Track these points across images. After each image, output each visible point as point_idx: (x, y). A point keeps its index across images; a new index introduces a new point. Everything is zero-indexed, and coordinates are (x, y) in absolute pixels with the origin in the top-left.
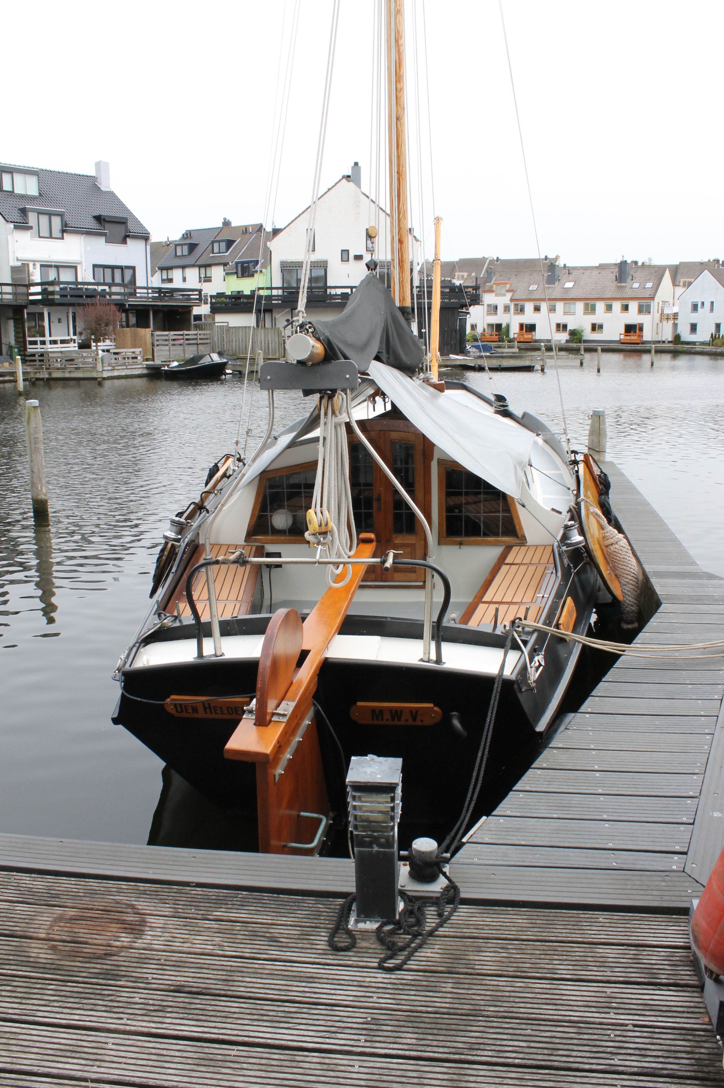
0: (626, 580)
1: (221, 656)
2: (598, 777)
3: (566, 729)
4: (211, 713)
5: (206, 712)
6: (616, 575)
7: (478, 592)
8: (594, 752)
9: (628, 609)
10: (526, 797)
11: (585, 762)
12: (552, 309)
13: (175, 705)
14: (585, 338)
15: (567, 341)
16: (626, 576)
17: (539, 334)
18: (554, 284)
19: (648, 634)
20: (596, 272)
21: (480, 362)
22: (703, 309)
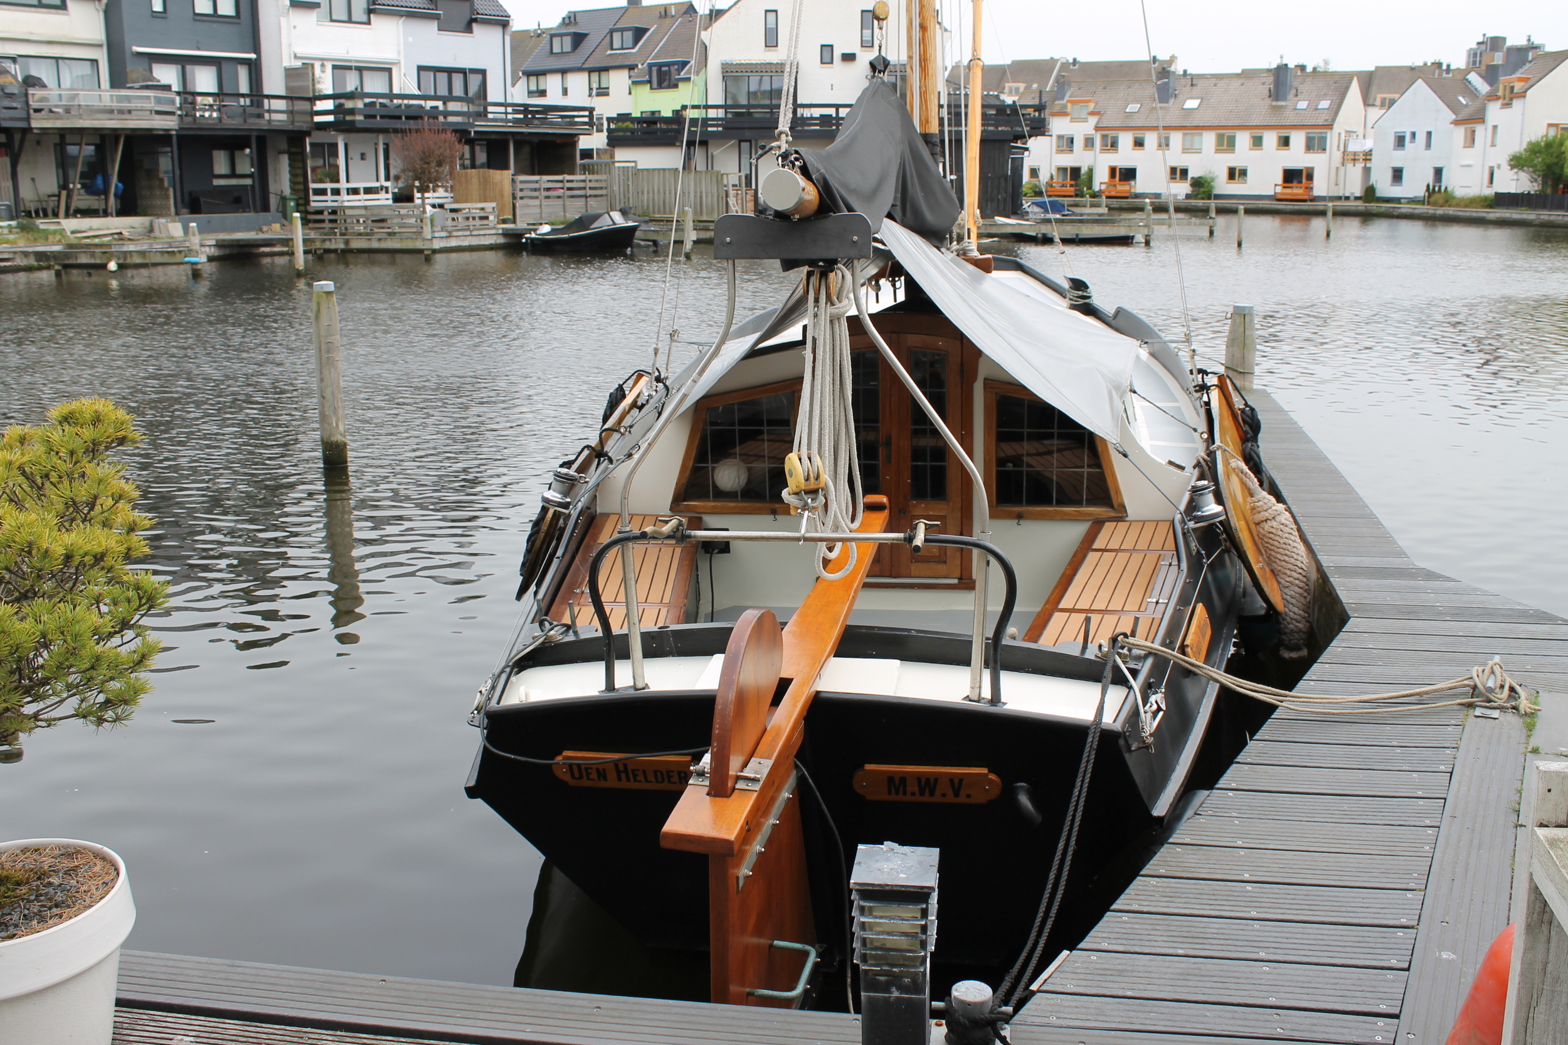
0: (1288, 579)
1: (644, 688)
2: (1249, 892)
3: (1196, 814)
4: (628, 780)
5: (619, 779)
6: (1272, 571)
7: (1052, 594)
8: (1242, 852)
9: (1291, 626)
10: (1134, 920)
11: (1229, 867)
12: (1164, 144)
13: (571, 766)
14: (1217, 191)
15: (1188, 196)
16: (1289, 572)
17: (1141, 185)
18: (1167, 102)
19: (1327, 666)
20: (1236, 83)
21: (1045, 229)
22: (1412, 145)
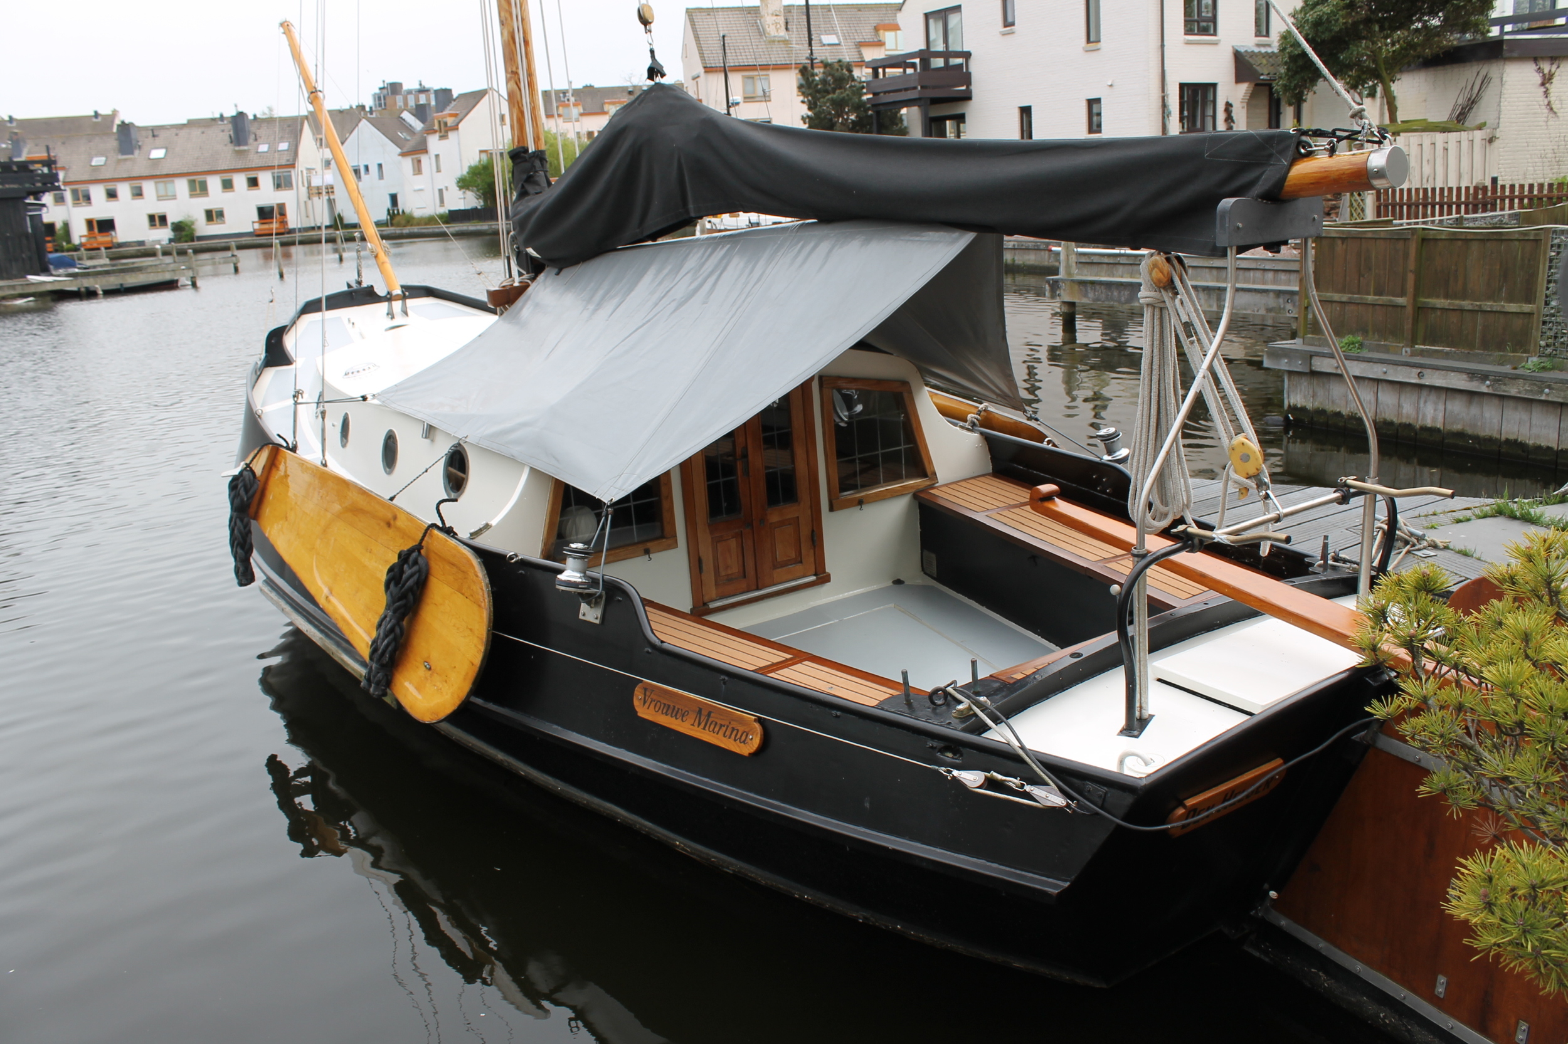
12: (138, 193)
14: (199, 233)
15: (171, 240)
17: (123, 233)
18: (132, 153)
20: (196, 132)
21: (87, 283)
22: (367, 176)
